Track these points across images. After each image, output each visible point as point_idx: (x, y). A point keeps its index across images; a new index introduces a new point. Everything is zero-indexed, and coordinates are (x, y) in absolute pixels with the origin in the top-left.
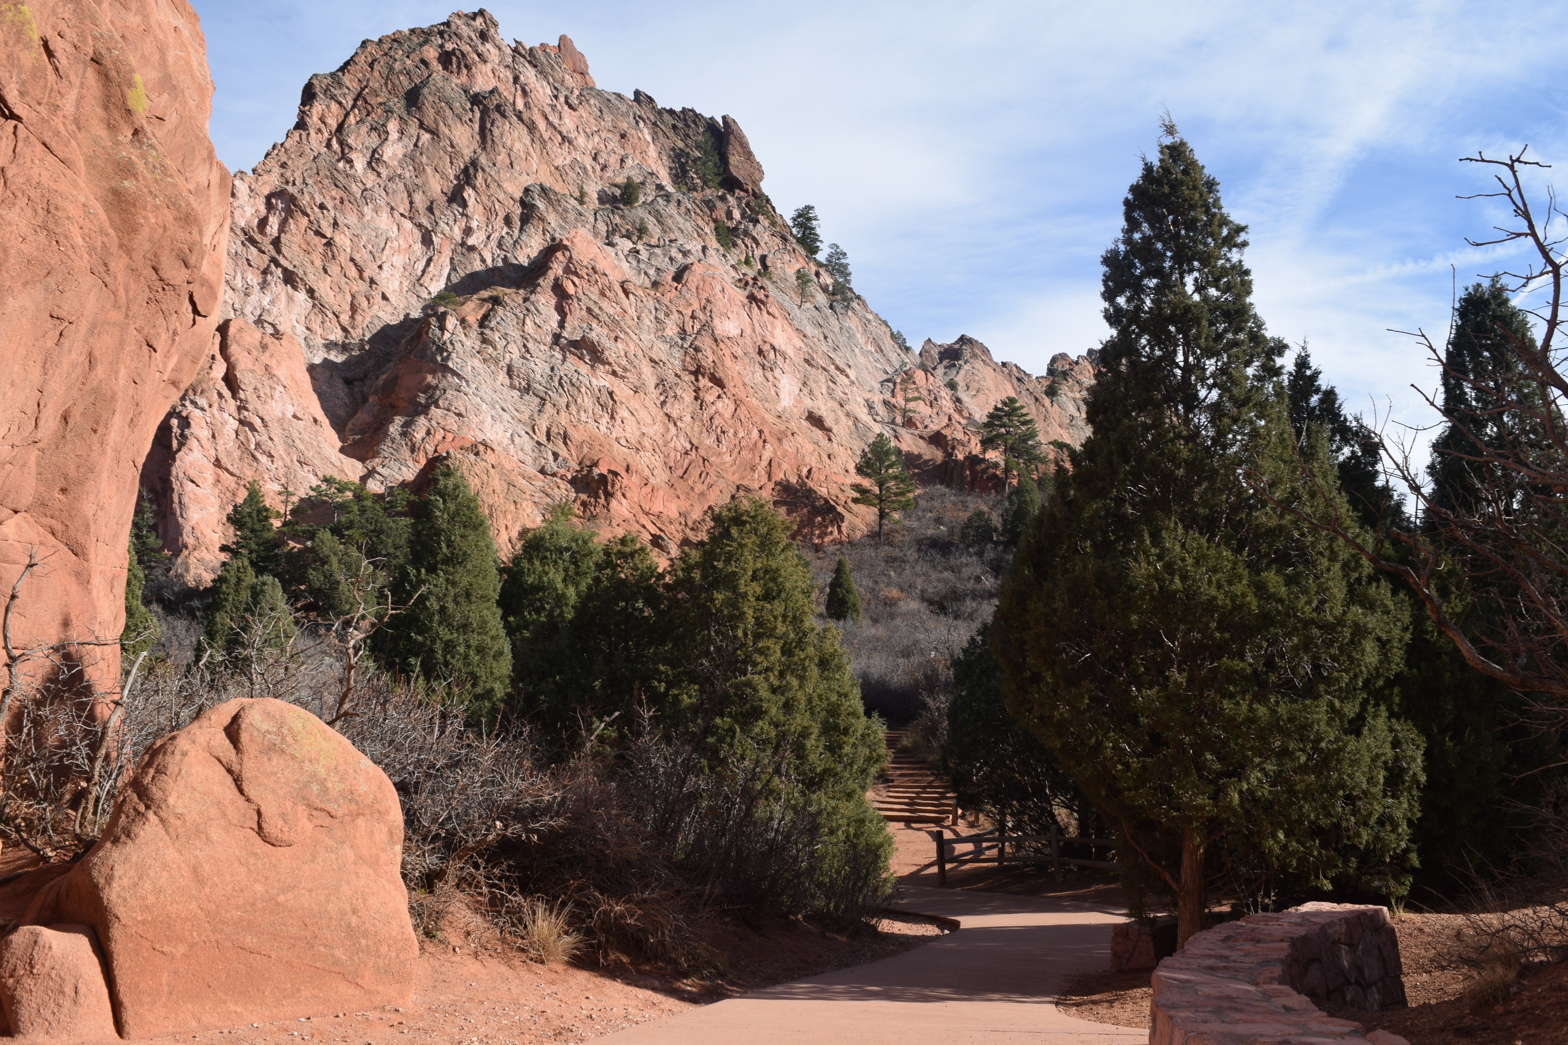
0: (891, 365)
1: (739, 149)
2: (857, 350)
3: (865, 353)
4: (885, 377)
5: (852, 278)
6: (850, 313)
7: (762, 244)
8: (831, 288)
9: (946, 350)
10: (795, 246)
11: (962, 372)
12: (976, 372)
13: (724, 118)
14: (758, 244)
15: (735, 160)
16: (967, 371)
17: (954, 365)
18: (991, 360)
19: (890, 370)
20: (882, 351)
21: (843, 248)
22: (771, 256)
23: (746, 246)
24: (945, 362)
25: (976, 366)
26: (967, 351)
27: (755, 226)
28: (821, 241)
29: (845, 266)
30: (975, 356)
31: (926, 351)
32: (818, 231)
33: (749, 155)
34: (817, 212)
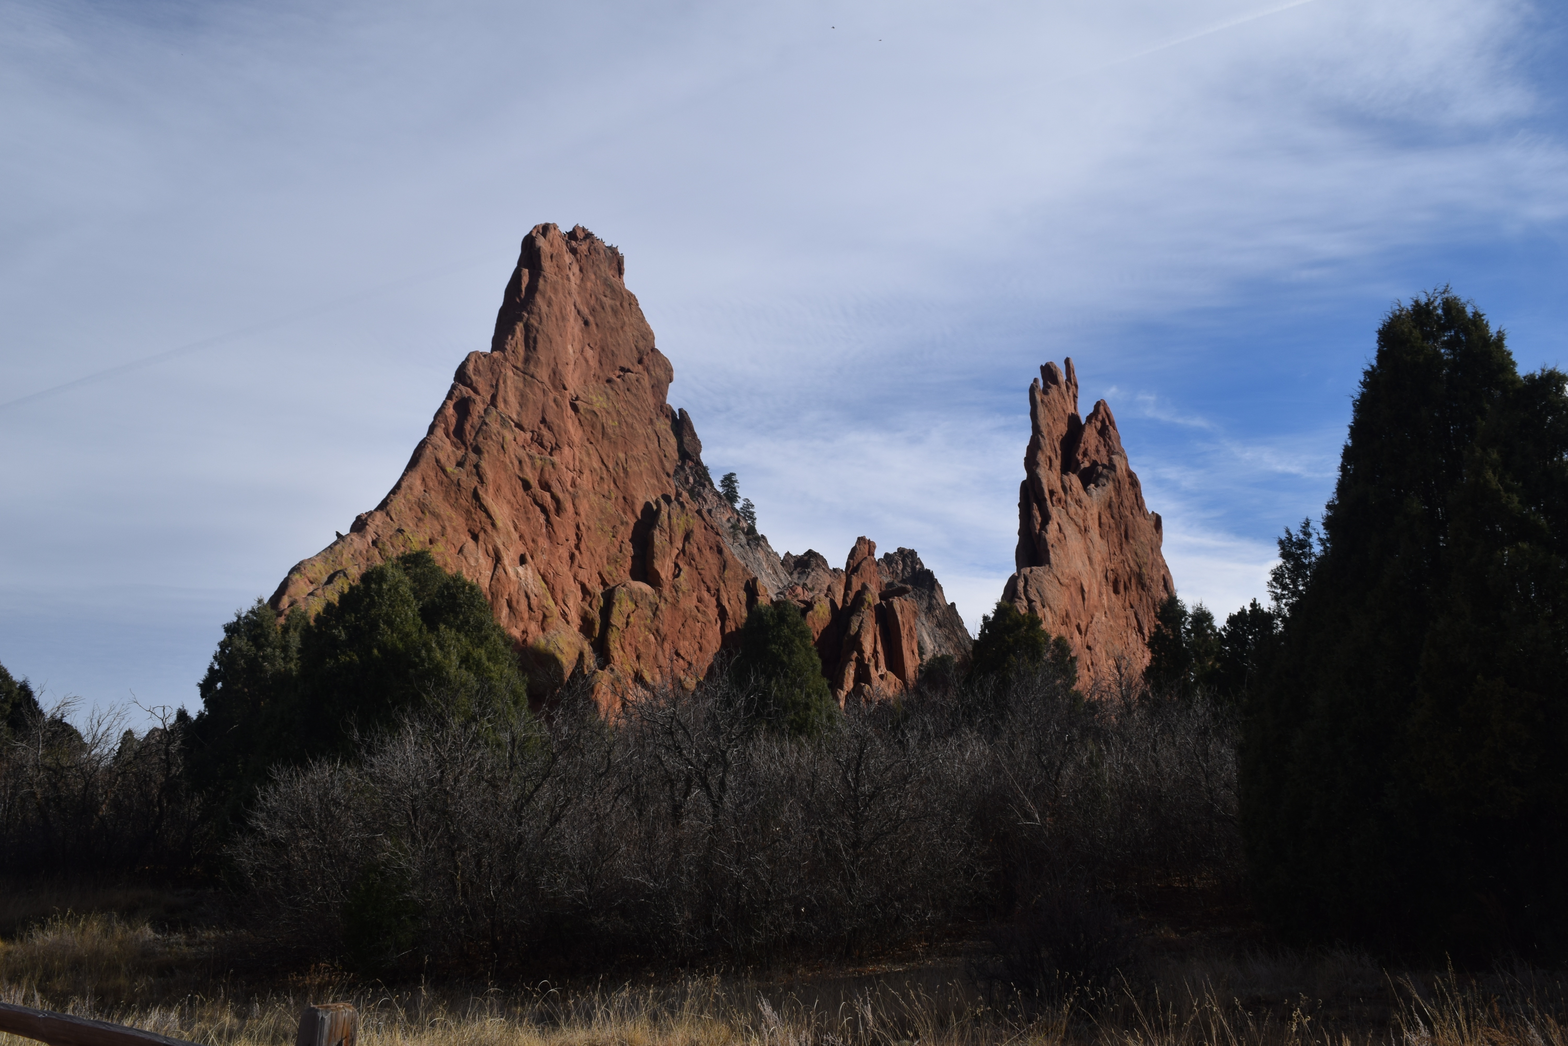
0: (782, 583)
1: (689, 432)
2: (763, 573)
3: (768, 575)
4: (778, 591)
5: (757, 522)
6: (759, 548)
7: (709, 502)
8: (746, 530)
9: (798, 560)
10: (726, 502)
11: (810, 577)
12: (819, 577)
13: (680, 410)
14: (706, 502)
15: (687, 439)
16: (814, 577)
17: (805, 572)
18: (828, 568)
19: (781, 586)
20: (776, 573)
21: (752, 502)
22: (714, 510)
23: (699, 503)
24: (799, 569)
25: (819, 573)
26: (813, 562)
27: (704, 489)
28: (740, 497)
29: (752, 513)
30: (818, 565)
31: (786, 561)
32: (738, 490)
33: (694, 435)
34: (737, 477)
